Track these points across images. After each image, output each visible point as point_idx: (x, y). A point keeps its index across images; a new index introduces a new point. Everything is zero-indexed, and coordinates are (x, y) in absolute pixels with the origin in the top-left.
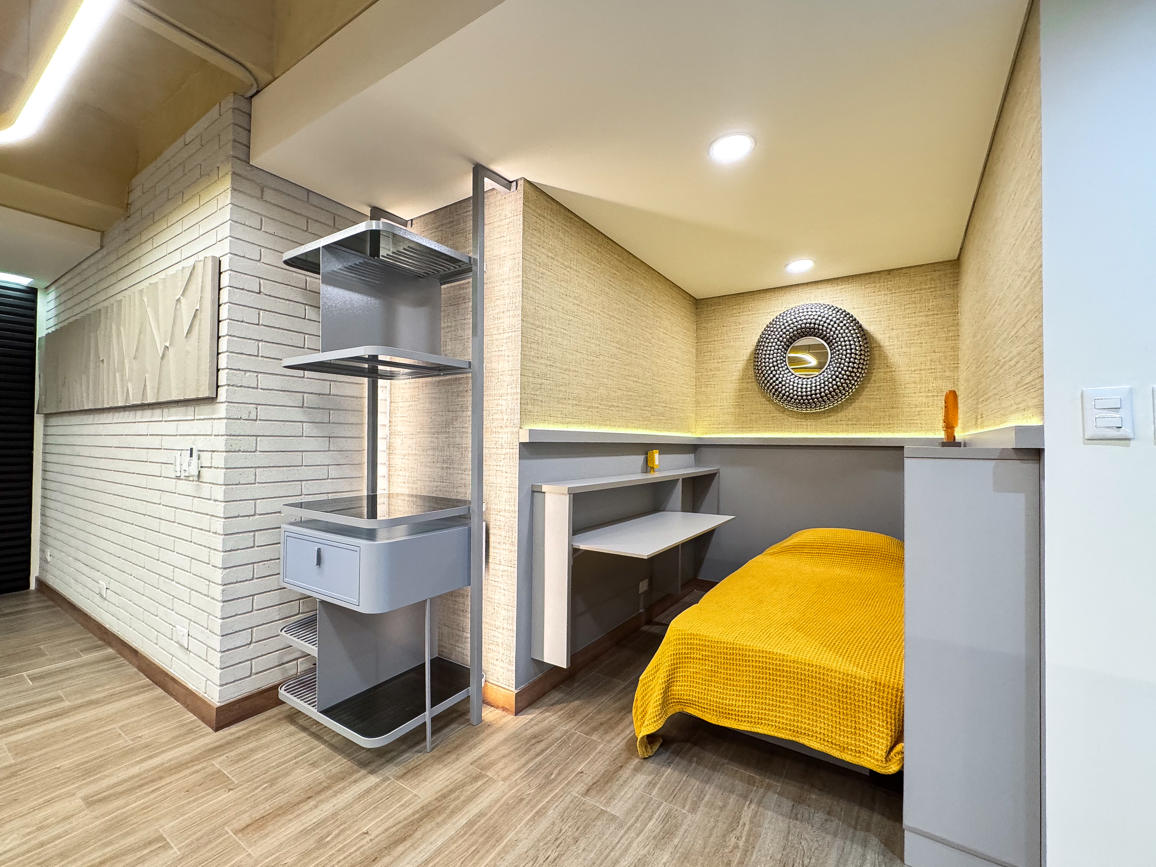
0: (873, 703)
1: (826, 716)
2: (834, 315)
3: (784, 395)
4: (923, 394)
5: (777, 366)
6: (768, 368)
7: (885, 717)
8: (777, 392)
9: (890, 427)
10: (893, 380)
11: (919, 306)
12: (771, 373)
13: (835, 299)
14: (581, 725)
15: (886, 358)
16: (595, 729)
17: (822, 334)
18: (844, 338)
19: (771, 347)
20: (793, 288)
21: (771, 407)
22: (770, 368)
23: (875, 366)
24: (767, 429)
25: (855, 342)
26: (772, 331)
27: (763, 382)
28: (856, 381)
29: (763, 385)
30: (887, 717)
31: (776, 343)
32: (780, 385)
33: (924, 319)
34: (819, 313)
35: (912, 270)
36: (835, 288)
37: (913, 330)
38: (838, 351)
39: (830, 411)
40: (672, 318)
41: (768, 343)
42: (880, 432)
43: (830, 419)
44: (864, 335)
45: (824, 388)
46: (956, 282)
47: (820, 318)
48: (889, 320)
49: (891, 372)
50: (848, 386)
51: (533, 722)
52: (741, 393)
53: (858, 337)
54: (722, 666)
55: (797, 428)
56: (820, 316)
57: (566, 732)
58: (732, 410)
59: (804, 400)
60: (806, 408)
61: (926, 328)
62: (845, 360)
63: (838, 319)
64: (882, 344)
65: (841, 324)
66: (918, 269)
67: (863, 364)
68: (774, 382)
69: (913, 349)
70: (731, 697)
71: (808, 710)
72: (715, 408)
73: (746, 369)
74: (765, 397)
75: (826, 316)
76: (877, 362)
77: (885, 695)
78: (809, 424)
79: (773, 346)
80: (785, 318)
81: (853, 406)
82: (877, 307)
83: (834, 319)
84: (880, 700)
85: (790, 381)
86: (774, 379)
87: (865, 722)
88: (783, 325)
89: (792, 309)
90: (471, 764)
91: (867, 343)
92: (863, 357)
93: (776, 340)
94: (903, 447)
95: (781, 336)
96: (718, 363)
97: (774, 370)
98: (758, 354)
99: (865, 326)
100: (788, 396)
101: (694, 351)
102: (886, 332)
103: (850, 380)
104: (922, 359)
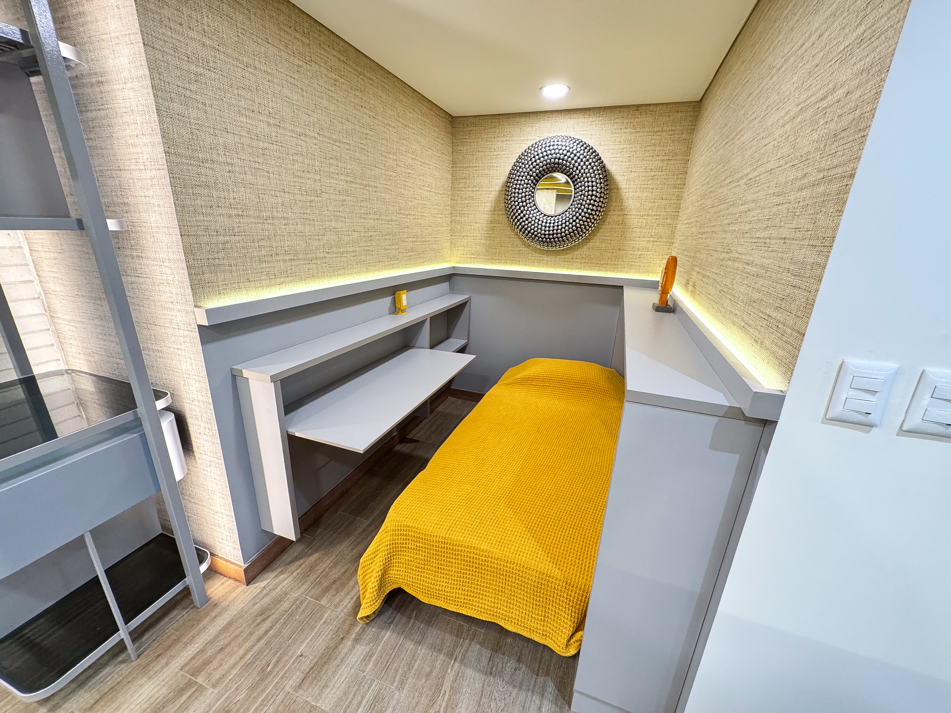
0: (562, 599)
1: (521, 606)
2: (582, 152)
3: (529, 232)
4: (646, 239)
5: (525, 201)
6: (517, 203)
7: (570, 611)
8: (524, 230)
9: (615, 267)
10: (624, 223)
11: (657, 149)
12: (520, 209)
13: (585, 132)
14: (314, 588)
15: (621, 200)
16: (326, 590)
17: (569, 171)
18: (588, 178)
19: (521, 181)
20: (547, 115)
21: (518, 242)
22: (519, 203)
23: (612, 208)
24: (513, 261)
25: (597, 184)
26: (523, 164)
27: (512, 218)
28: (593, 223)
29: (512, 220)
30: (572, 612)
31: (526, 177)
32: (527, 222)
33: (660, 164)
34: (568, 148)
35: (659, 108)
36: (586, 120)
37: (648, 174)
38: (582, 191)
39: (567, 249)
40: (422, 140)
41: (519, 176)
42: (606, 271)
43: (567, 256)
44: (606, 176)
45: (564, 228)
46: (693, 127)
47: (568, 154)
48: (630, 161)
49: (623, 215)
50: (585, 228)
51: (265, 592)
52: (492, 225)
53: (600, 179)
54: (435, 557)
55: (540, 263)
56: (568, 151)
57: (296, 600)
58: (483, 241)
59: (546, 239)
60: (548, 246)
61: (660, 173)
62: (586, 201)
63: (585, 157)
64: (620, 186)
65: (587, 163)
66: (664, 107)
67: (601, 206)
68: (521, 218)
69: (645, 194)
70: (441, 584)
71: (507, 599)
72: (469, 238)
73: (497, 200)
74: (513, 230)
75: (575, 152)
76: (614, 204)
77: (573, 594)
78: (549, 260)
79: (524, 180)
80: (536, 149)
81: (587, 246)
82: (622, 146)
83: (581, 157)
84: (568, 597)
85: (536, 219)
86: (522, 215)
87: (553, 613)
88: (534, 157)
89: (544, 140)
90: (181, 669)
91: (607, 185)
92: (602, 200)
93: (526, 174)
94: (623, 286)
95: (531, 170)
96: (473, 191)
97: (523, 206)
98: (509, 187)
99: (609, 166)
100: (533, 234)
101: (450, 177)
102: (625, 174)
103: (588, 222)
104: (650, 204)
